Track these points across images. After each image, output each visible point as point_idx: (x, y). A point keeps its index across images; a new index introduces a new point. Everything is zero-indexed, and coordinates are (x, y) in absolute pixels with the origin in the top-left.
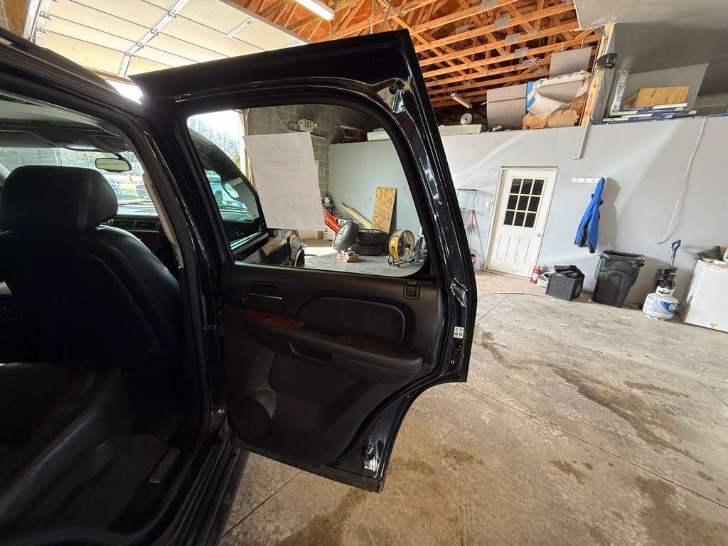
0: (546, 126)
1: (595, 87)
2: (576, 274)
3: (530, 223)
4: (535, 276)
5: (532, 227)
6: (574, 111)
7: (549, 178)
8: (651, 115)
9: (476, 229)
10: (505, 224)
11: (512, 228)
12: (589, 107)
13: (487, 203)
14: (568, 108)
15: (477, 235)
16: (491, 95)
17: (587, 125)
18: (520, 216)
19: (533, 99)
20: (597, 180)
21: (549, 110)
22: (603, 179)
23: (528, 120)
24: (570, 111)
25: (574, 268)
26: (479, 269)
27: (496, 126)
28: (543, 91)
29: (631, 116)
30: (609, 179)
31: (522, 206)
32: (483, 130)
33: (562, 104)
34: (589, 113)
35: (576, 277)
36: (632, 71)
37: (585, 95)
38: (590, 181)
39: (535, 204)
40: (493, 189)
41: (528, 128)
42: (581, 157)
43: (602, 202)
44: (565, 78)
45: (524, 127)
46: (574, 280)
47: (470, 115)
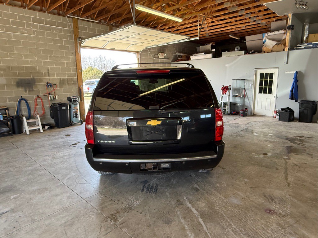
0: (272, 51)
1: (288, 36)
2: (289, 110)
3: (270, 92)
4: (275, 115)
5: (271, 93)
6: (282, 45)
7: (275, 72)
8: (312, 46)
9: (247, 96)
10: (259, 93)
11: (263, 95)
12: (287, 44)
13: (250, 85)
14: (280, 44)
15: (247, 99)
16: (247, 38)
17: (287, 51)
18: (265, 89)
19: (265, 41)
20: (294, 72)
21: (272, 45)
22: (297, 72)
23: (264, 49)
24: (281, 45)
25: (288, 108)
26: (250, 114)
27: (251, 51)
28: (269, 37)
29: (305, 46)
30: (299, 71)
31: (266, 85)
32: (245, 53)
33: (277, 42)
34: (287, 46)
35: (290, 112)
36: (310, 23)
37: (285, 39)
38: (292, 72)
39: (271, 83)
40: (253, 78)
41: (265, 52)
42: (287, 63)
43: (298, 81)
44: (277, 32)
45: (263, 52)
46: (289, 113)
47: (239, 47)
